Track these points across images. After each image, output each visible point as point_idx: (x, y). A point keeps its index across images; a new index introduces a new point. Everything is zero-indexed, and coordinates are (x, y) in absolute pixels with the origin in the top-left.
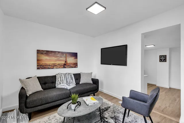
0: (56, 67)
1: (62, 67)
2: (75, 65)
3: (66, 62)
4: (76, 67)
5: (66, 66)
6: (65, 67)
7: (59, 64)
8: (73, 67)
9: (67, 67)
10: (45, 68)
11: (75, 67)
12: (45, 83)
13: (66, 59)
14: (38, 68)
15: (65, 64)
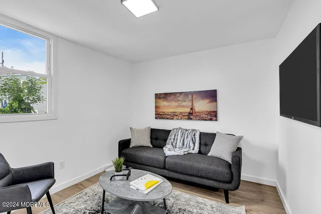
0: (175, 117)
1: (185, 117)
2: (213, 116)
3: (192, 109)
4: (214, 118)
5: (192, 117)
6: (191, 119)
7: (181, 113)
8: (206, 120)
9: (194, 118)
10: (162, 118)
11: (211, 120)
12: (157, 139)
13: (192, 105)
14: (156, 118)
15: (190, 114)
